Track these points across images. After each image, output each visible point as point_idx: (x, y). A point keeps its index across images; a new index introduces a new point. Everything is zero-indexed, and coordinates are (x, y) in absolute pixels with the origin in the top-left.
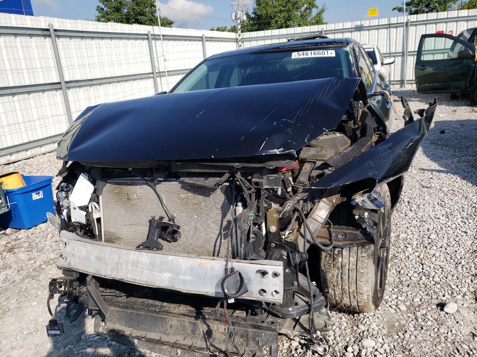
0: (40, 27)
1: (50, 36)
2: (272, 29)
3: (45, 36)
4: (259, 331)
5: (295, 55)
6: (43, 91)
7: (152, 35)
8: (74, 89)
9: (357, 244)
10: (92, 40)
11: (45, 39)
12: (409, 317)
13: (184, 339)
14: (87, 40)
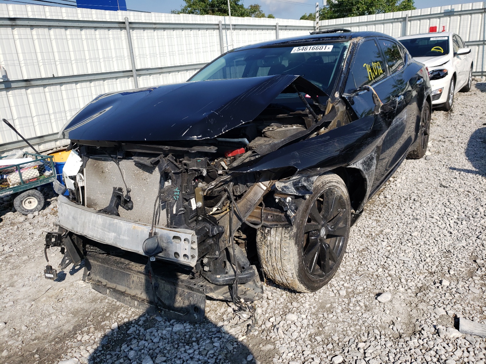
0: (117, 21)
1: (125, 28)
2: (353, 16)
3: (121, 28)
4: (192, 292)
5: (295, 50)
6: (117, 78)
7: (222, 25)
8: (144, 77)
9: (281, 225)
10: (164, 31)
11: (121, 31)
12: (343, 301)
13: (141, 294)
14: (159, 31)
